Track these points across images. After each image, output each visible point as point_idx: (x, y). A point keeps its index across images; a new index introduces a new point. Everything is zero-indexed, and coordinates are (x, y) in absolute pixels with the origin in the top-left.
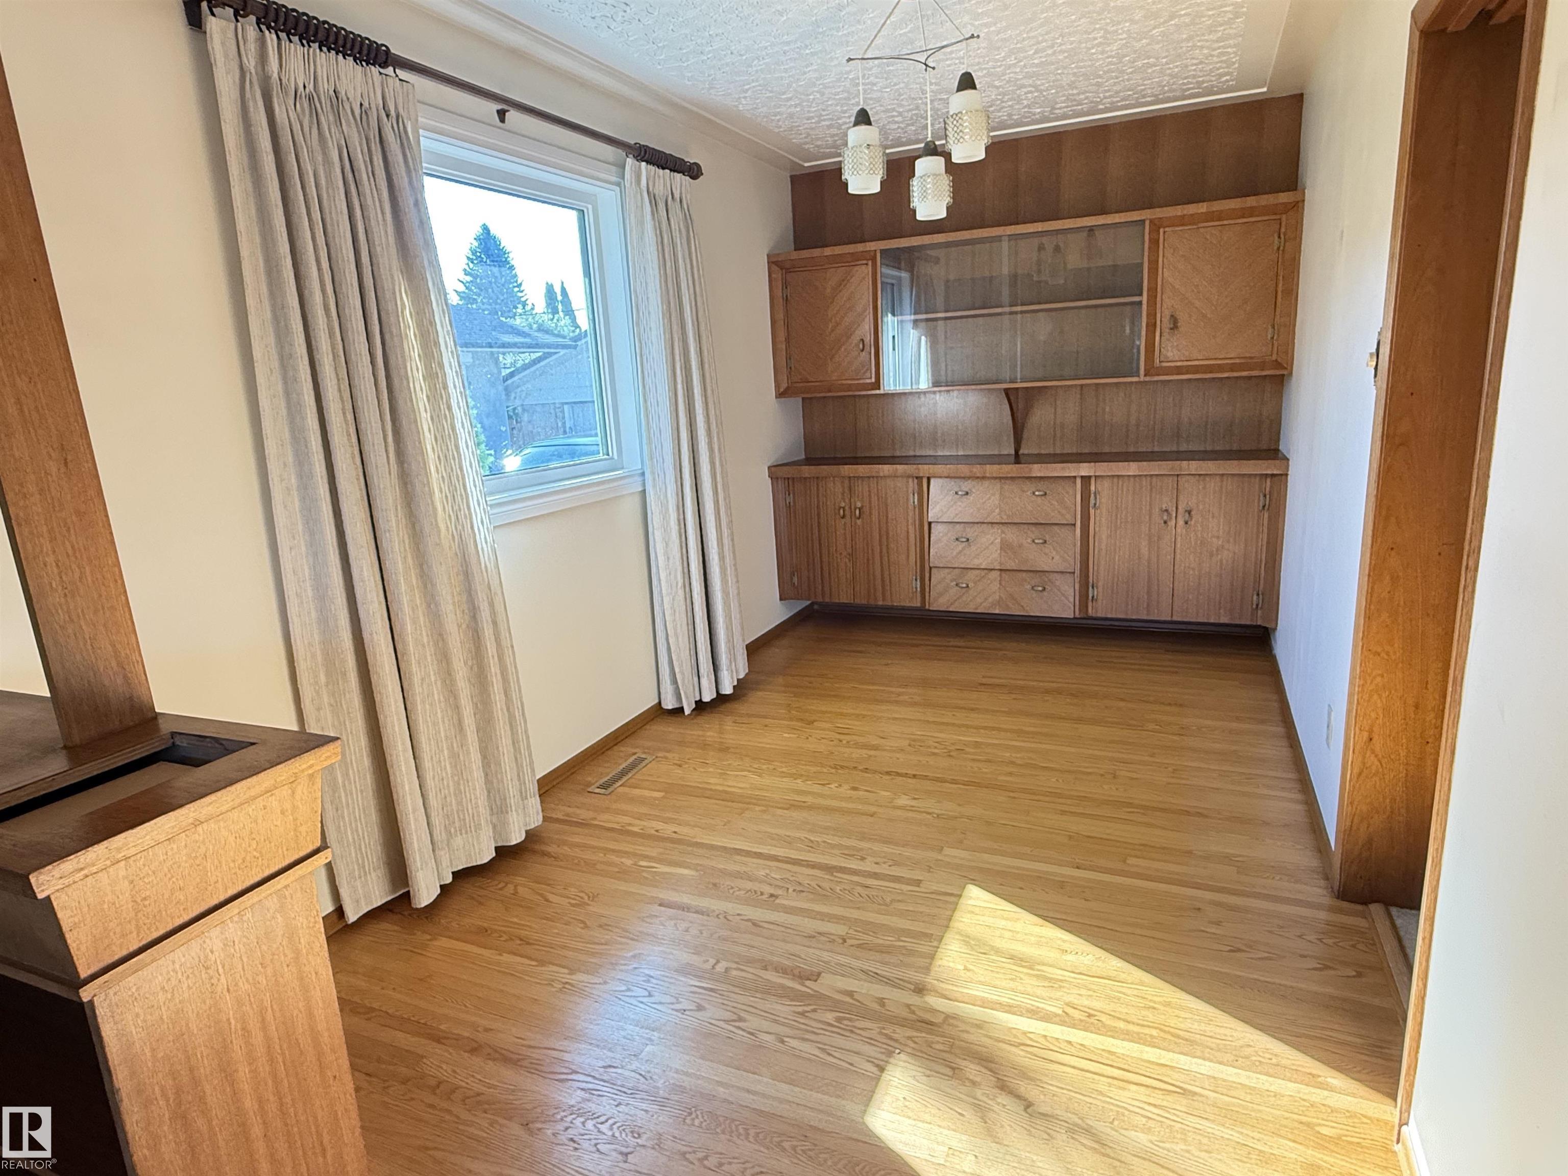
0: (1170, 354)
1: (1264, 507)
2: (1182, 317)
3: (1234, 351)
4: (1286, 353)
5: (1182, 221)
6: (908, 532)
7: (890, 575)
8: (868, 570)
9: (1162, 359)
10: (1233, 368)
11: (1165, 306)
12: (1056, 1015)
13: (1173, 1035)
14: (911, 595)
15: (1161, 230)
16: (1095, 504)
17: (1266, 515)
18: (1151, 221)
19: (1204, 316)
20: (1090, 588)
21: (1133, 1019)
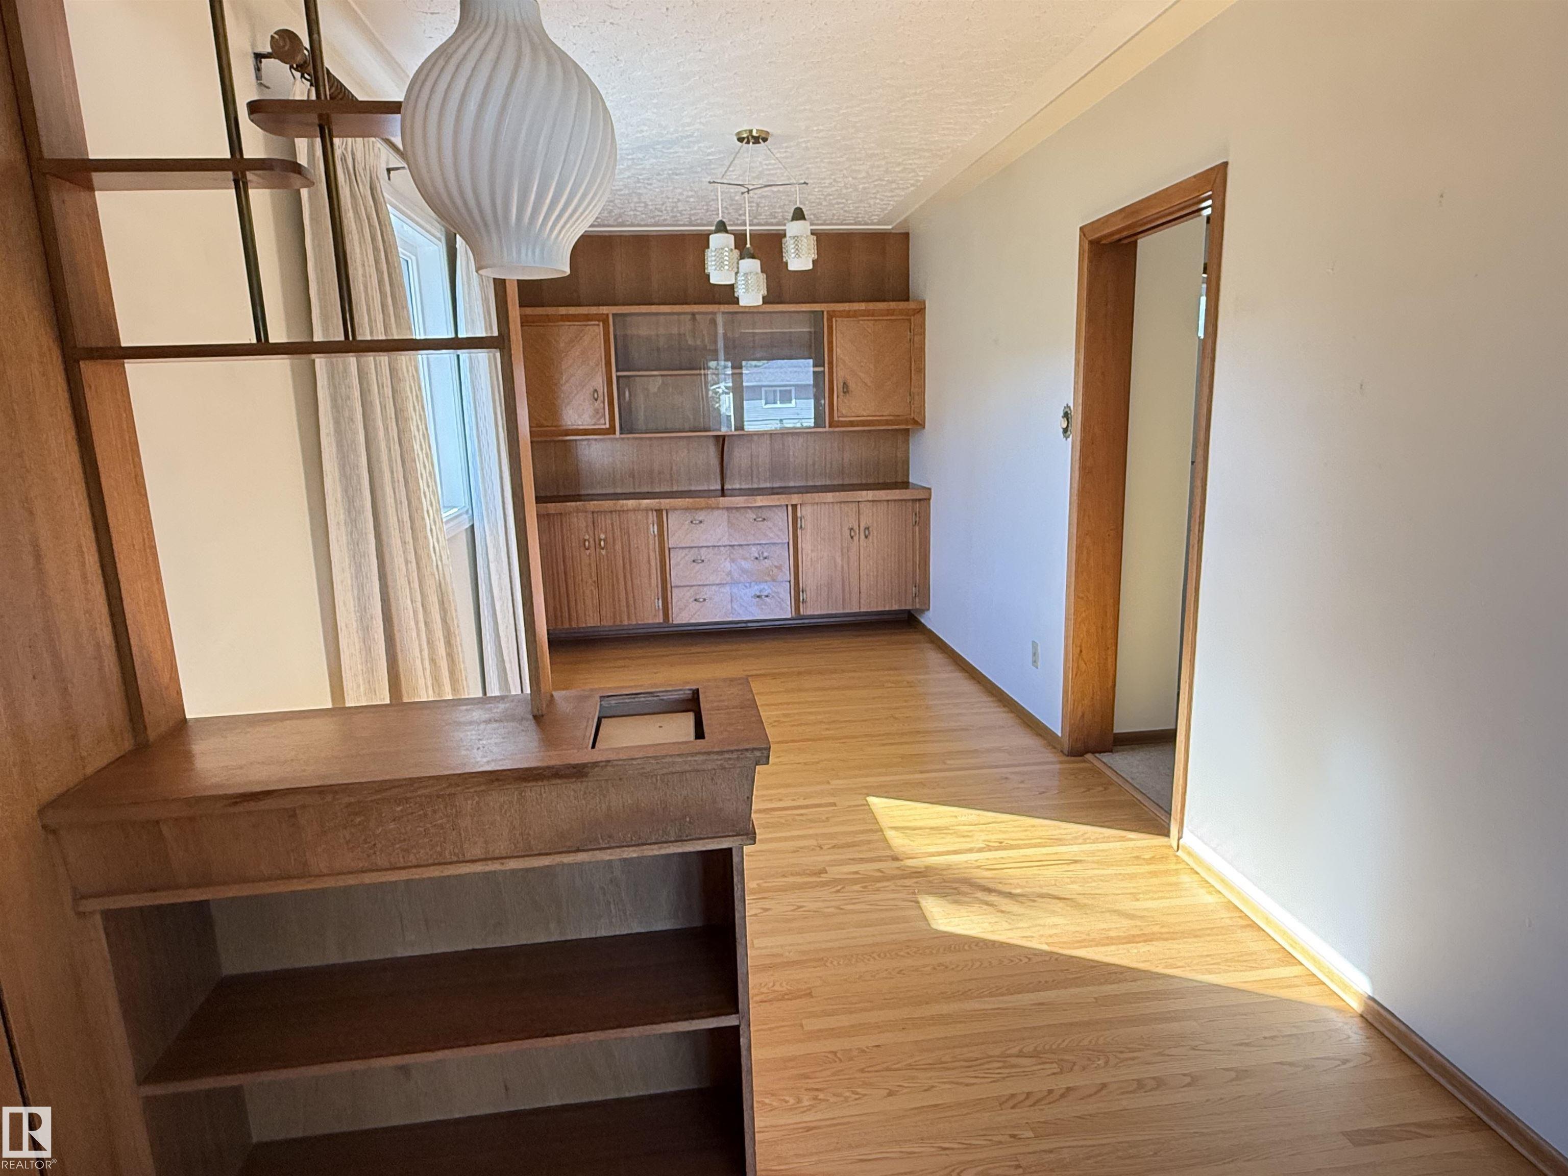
0: (844, 412)
1: (916, 522)
2: (852, 385)
3: (887, 412)
4: (919, 413)
5: (848, 315)
6: (649, 558)
7: (634, 597)
8: (614, 596)
9: (839, 415)
10: (887, 422)
11: (839, 375)
12: (984, 848)
13: (1049, 839)
14: (654, 612)
15: (834, 320)
16: (801, 526)
17: (917, 528)
18: (828, 312)
19: (866, 384)
20: (801, 593)
21: (1023, 837)
